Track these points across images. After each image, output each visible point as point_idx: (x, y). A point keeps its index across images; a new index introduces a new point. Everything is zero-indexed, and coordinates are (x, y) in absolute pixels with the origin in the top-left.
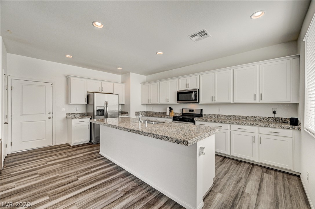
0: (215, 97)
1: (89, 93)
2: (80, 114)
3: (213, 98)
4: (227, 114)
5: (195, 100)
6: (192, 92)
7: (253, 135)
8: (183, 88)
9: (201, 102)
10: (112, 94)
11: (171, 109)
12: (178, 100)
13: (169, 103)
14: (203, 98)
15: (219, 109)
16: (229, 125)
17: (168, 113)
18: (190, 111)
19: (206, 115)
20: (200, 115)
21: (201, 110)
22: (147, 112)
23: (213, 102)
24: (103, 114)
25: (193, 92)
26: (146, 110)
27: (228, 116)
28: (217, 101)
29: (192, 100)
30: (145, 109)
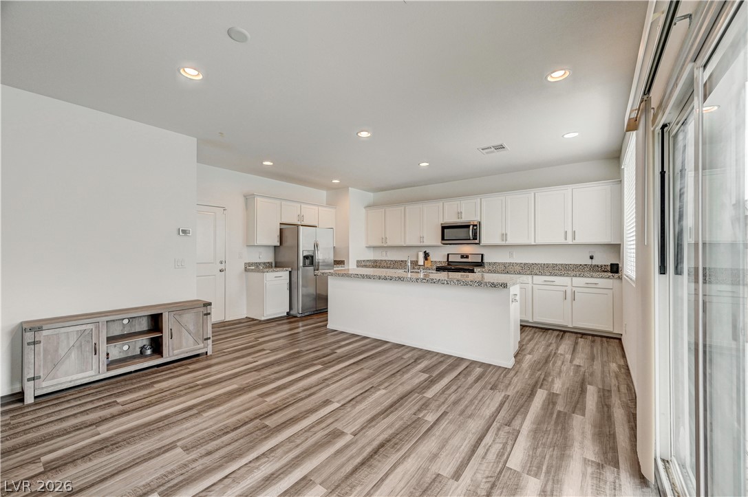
0: (506, 235)
1: (283, 227)
2: (264, 263)
3: (504, 236)
4: (523, 262)
5: (474, 239)
6: (468, 227)
7: (564, 289)
8: (452, 219)
9: (484, 242)
10: (316, 227)
11: (426, 256)
12: (443, 239)
13: (426, 243)
14: (486, 237)
15: (511, 255)
16: (530, 277)
17: (421, 262)
18: (462, 257)
19: (490, 264)
20: (480, 264)
21: (482, 255)
22: (375, 261)
23: (503, 243)
24: (312, 263)
25: (471, 226)
26: (372, 258)
27: (525, 264)
28: (510, 241)
29: (470, 239)
30: (371, 256)
